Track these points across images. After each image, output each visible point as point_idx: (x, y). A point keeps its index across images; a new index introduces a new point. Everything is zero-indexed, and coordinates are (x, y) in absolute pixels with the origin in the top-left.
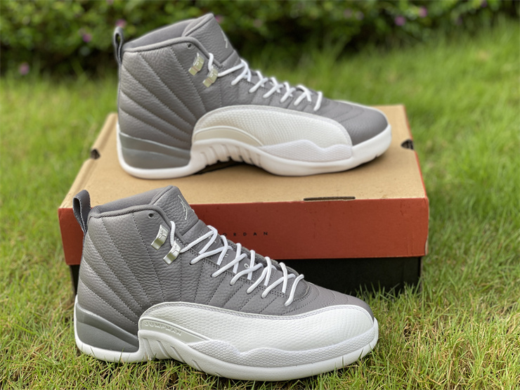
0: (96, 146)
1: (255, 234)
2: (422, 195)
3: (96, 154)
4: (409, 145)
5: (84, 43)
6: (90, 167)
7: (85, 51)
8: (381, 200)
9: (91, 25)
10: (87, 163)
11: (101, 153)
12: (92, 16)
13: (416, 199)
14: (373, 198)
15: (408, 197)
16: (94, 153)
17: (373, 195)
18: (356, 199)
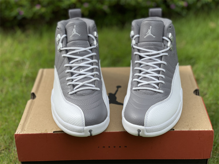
0: (33, 91)
1: (120, 147)
2: (210, 128)
3: (34, 96)
4: (197, 92)
8: (188, 131)
10: (29, 102)
11: (36, 95)
13: (208, 131)
14: (184, 130)
15: (203, 130)
16: (33, 95)
17: (184, 128)
18: (175, 130)
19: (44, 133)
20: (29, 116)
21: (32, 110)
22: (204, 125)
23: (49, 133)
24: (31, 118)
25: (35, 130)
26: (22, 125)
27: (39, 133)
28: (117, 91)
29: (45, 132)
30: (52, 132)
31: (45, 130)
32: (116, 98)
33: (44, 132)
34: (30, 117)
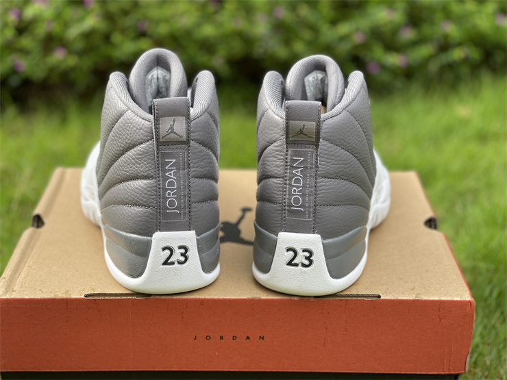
0: (38, 210)
1: (248, 338)
2: (466, 296)
3: (38, 221)
4: (433, 223)
5: (14, 71)
6: (31, 238)
7: (14, 81)
8: (414, 301)
9: (24, 52)
10: (28, 232)
11: (45, 220)
12: (26, 42)
13: (460, 301)
14: (404, 298)
15: (450, 299)
16: (36, 219)
17: (403, 294)
18: (382, 298)
19: (62, 297)
20: (25, 263)
21: (32, 249)
22: (451, 288)
23: (74, 296)
24: (30, 267)
25: (40, 290)
26: (7, 279)
27: (49, 297)
28: (242, 218)
29: (64, 296)
30: (83, 297)
31: (63, 292)
32: (239, 232)
33: (60, 295)
34: (27, 265)
